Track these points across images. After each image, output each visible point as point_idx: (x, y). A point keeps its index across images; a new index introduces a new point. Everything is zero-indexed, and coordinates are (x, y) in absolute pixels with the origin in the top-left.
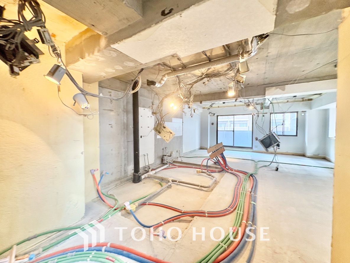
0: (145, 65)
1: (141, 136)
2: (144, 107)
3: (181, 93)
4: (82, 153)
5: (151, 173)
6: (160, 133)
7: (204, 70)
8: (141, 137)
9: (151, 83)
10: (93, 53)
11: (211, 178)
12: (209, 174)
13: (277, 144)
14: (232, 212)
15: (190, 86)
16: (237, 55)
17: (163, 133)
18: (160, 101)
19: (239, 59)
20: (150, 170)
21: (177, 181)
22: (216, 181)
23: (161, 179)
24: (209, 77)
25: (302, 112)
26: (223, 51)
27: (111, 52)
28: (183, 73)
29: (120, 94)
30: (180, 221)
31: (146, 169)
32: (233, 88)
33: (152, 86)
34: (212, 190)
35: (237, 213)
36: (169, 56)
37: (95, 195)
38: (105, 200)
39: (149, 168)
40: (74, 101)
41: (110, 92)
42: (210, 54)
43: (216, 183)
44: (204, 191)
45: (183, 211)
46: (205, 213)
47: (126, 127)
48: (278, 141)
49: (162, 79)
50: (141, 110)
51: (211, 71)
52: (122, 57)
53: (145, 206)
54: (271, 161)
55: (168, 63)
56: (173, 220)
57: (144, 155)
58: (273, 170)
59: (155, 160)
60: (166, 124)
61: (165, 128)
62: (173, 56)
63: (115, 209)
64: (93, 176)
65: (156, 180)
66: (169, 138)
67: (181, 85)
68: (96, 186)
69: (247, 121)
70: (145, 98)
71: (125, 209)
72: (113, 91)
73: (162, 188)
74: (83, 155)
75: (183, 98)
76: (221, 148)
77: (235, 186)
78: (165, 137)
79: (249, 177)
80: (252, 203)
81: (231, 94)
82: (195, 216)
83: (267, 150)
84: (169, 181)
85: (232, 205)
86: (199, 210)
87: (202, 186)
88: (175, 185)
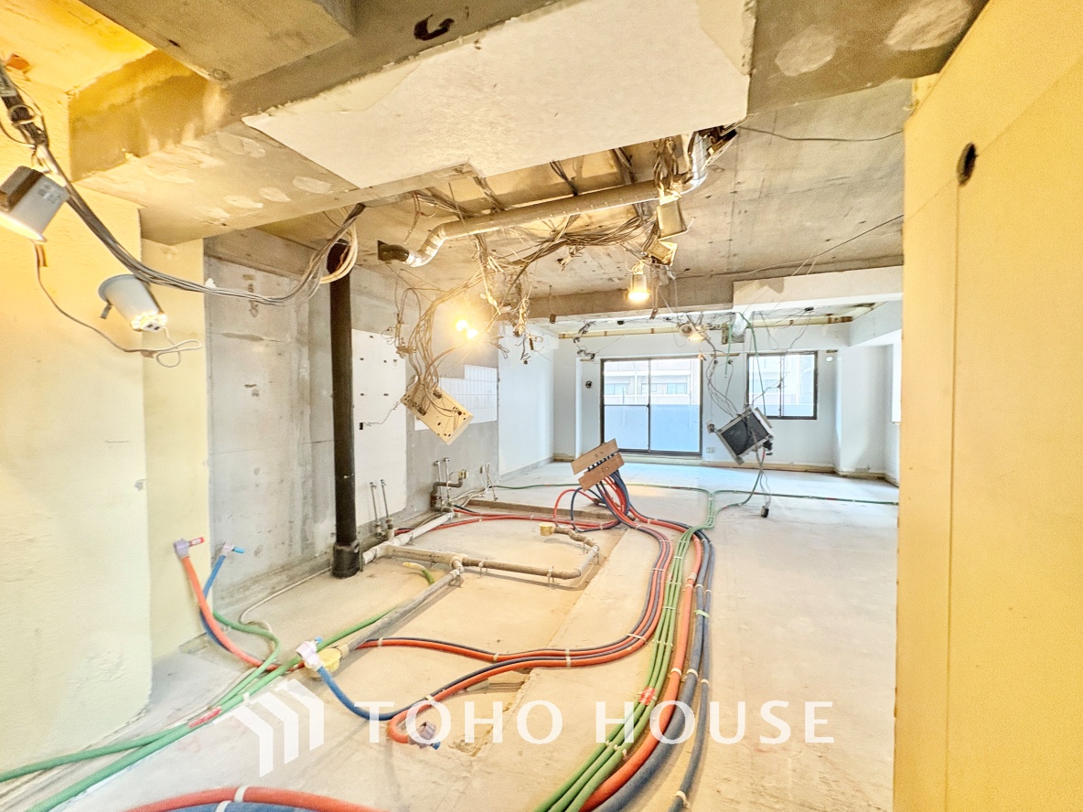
0: (369, 194)
1: (361, 425)
2: (369, 328)
3: (491, 287)
4: (139, 486)
5: (396, 542)
6: (422, 412)
7: (558, 221)
8: (361, 428)
9: (391, 253)
10: (178, 139)
11: (584, 548)
12: (577, 535)
13: (764, 441)
14: (644, 644)
15: (518, 268)
16: (653, 184)
17: (433, 415)
18: (423, 313)
19: (657, 195)
20: (392, 532)
21: (481, 564)
22: (597, 555)
23: (429, 558)
24: (574, 242)
25: (828, 351)
26: (612, 166)
27: (246, 140)
28: (493, 226)
29: (286, 284)
30: (485, 690)
31: (379, 530)
32: (645, 278)
33: (395, 262)
34: (587, 583)
35: (656, 646)
36: (445, 170)
37: (190, 629)
38: (230, 643)
39: (390, 527)
40: (105, 304)
41: (246, 277)
42: (574, 175)
43: (598, 561)
44: (562, 588)
45: (495, 657)
46: (564, 655)
47: (307, 394)
48: (768, 434)
49: (428, 242)
50: (360, 340)
51: (581, 227)
52: (285, 161)
53: (375, 649)
54: (751, 491)
55: (445, 191)
56: (465, 688)
57: (373, 486)
58: (754, 516)
59: (408, 500)
60: (444, 385)
61: (439, 396)
62: (459, 170)
63: (268, 671)
64: (185, 562)
65: (413, 564)
66: (455, 428)
67: (490, 262)
68: (196, 600)
69: (686, 376)
70: (374, 302)
71: (302, 666)
72: (259, 275)
73: (429, 588)
74: (144, 492)
75: (495, 304)
76: (610, 456)
77: (653, 568)
78: (439, 424)
79: (691, 540)
80: (699, 613)
81: (638, 294)
82: (532, 668)
83: (739, 459)
84: (454, 566)
85: (643, 624)
86: (547, 648)
87: (554, 575)
88: (473, 576)
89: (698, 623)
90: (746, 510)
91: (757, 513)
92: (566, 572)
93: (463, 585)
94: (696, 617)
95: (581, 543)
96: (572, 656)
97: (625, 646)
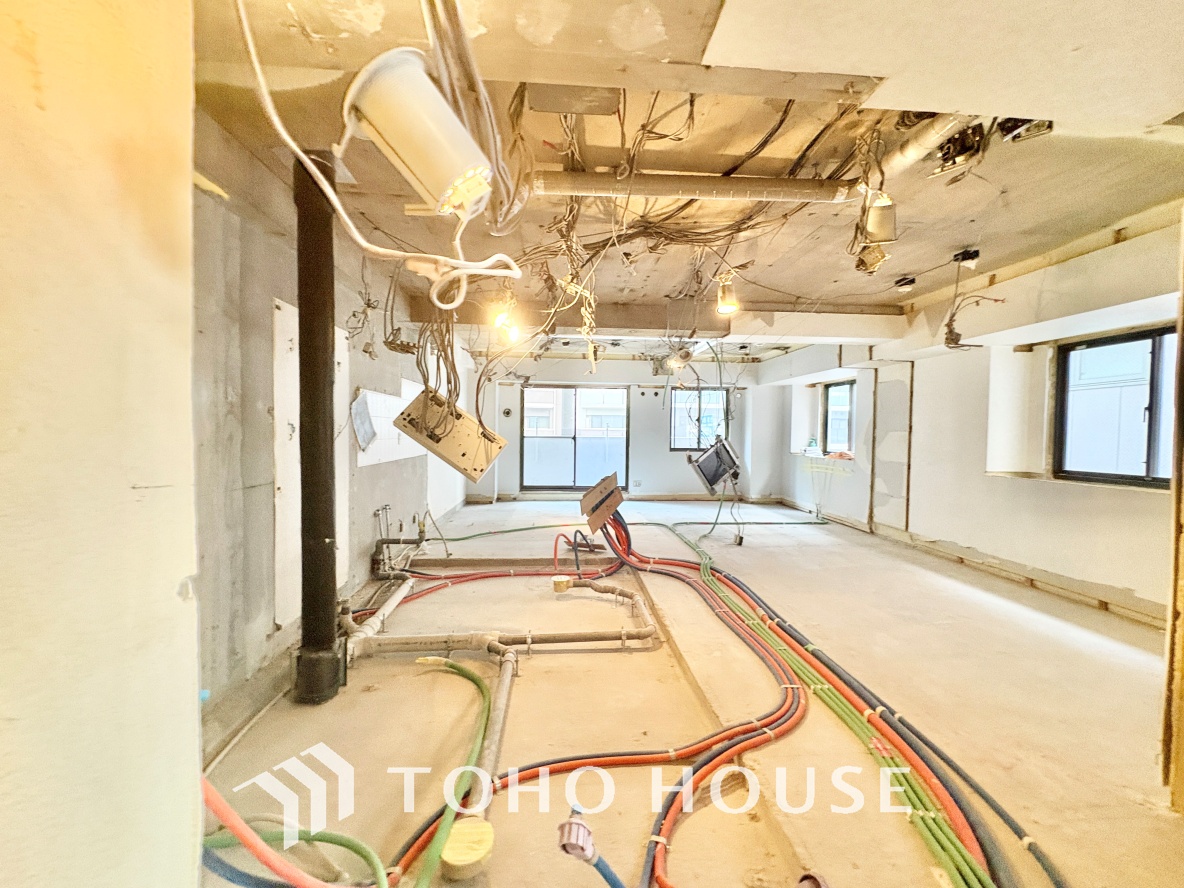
5: (369, 631)
6: (436, 438)
12: (603, 586)
14: (805, 692)
17: (452, 442)
21: (529, 640)
23: (443, 646)
25: (739, 389)
34: (659, 639)
39: (346, 611)
44: (634, 651)
46: (758, 728)
47: (237, 406)
65: (431, 659)
76: (612, 492)
77: (713, 610)
78: (464, 455)
79: (714, 576)
80: (811, 647)
81: (727, 307)
82: (740, 754)
83: (713, 489)
84: (491, 649)
85: (780, 671)
86: (726, 725)
87: (630, 637)
88: (521, 658)
89: (825, 659)
90: (717, 540)
91: (729, 542)
92: (644, 630)
93: (520, 673)
94: (813, 654)
95: (609, 596)
96: (766, 726)
97: (796, 699)
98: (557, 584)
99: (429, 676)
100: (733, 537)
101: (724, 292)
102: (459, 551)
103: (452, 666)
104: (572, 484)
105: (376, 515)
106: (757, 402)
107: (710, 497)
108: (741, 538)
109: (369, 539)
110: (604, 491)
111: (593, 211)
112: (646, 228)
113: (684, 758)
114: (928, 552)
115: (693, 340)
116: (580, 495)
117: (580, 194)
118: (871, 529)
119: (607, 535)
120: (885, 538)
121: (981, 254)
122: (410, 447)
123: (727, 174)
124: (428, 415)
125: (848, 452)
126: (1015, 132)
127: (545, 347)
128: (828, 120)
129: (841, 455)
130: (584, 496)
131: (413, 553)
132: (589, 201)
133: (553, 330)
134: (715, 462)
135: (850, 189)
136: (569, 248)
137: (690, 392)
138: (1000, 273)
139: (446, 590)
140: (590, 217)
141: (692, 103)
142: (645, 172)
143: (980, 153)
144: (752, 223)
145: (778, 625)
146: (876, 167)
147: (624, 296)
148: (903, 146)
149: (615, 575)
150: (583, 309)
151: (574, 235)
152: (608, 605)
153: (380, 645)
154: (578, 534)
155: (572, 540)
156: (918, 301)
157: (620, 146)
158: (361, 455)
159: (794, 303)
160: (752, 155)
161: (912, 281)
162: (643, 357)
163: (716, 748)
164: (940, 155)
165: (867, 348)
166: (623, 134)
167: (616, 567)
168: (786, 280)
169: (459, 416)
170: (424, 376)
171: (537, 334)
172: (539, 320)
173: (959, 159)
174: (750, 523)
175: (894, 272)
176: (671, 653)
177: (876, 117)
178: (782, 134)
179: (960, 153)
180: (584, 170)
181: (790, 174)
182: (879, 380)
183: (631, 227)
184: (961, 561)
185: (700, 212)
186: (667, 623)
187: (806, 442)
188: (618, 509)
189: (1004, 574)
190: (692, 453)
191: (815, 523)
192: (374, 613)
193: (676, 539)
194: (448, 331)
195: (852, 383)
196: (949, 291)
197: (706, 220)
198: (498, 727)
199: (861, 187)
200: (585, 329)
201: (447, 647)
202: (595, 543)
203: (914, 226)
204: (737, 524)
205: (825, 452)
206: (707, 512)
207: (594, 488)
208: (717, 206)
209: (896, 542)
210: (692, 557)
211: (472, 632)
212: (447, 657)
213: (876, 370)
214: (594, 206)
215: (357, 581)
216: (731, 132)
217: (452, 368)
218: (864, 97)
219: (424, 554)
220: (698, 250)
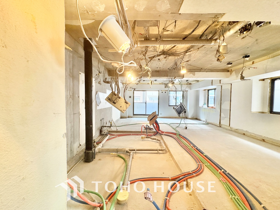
5: (100, 147)
6: (114, 103)
12: (153, 138)
17: (118, 104)
21: (136, 150)
24: (167, 54)
25: (186, 91)
32: (185, 67)
44: (161, 153)
47: (72, 95)
48: (185, 109)
76: (155, 116)
77: (180, 145)
78: (121, 107)
79: (180, 136)
80: (204, 154)
81: (183, 71)
82: (187, 179)
83: (179, 115)
84: (127, 152)
85: (197, 160)
86: (183, 172)
87: (160, 150)
88: (134, 154)
89: (208, 157)
90: (181, 128)
91: (183, 128)
92: (163, 149)
93: (134, 158)
94: (205, 156)
95: (154, 140)
96: (193, 173)
97: (201, 167)
98: (142, 137)
99: (113, 157)
100: (184, 127)
101: (183, 68)
102: (119, 129)
103: (118, 155)
104: (145, 114)
105: (101, 120)
106: (191, 94)
107: (178, 117)
108: (187, 127)
109: (99, 126)
110: (153, 115)
111: (151, 49)
112: (164, 53)
113: (173, 180)
114: (235, 132)
115: (175, 79)
116: (147, 116)
117: (148, 45)
118: (220, 126)
119: (154, 126)
120: (223, 128)
121: (250, 56)
122: (108, 105)
123: (184, 39)
124: (113, 98)
125: (214, 107)
126: (260, 25)
127: (139, 81)
128: (210, 24)
129: (212, 107)
130: (148, 117)
131: (109, 129)
132: (150, 47)
133: (141, 78)
134: (180, 109)
135: (215, 41)
136: (145, 58)
137: (174, 92)
138: (255, 61)
139: (116, 138)
140: (150, 51)
141: (175, 22)
142: (164, 39)
143: (250, 30)
144: (190, 50)
145: (196, 148)
146: (222, 35)
147: (158, 69)
148: (229, 30)
149: (156, 136)
150: (148, 72)
151: (147, 55)
152: (154, 142)
153: (102, 150)
154: (147, 126)
155: (146, 127)
156: (233, 69)
157: (158, 33)
158: (98, 106)
159: (200, 70)
160: (190, 34)
161: (232, 64)
162: (162, 84)
163: (181, 177)
164: (239, 32)
165: (219, 81)
166: (159, 31)
167: (156, 133)
168: (199, 64)
169: (120, 98)
170: (112, 89)
171: (138, 78)
172: (138, 75)
173: (245, 32)
174: (189, 124)
175: (227, 61)
176: (169, 154)
177: (222, 23)
178: (198, 29)
179: (244, 31)
180: (149, 40)
181: (200, 38)
182: (222, 89)
183: (160, 53)
184: (244, 134)
185: (177, 48)
186: (168, 147)
187: (203, 104)
188: (157, 120)
189: (256, 138)
190: (174, 107)
191: (205, 124)
192: (101, 143)
193: (171, 127)
194: (117, 78)
195: (215, 89)
196: (241, 66)
197: (178, 50)
198: (129, 170)
199: (218, 41)
200: (149, 77)
201: (117, 151)
202: (151, 128)
203: (232, 50)
204: (186, 124)
205: (208, 106)
206: (178, 121)
207: (151, 115)
208: (181, 47)
209: (227, 129)
210: (175, 132)
211: (123, 148)
212: (117, 153)
213: (222, 86)
214: (151, 48)
215: (97, 135)
216: (185, 29)
217: (118, 87)
218: (220, 19)
219: (112, 129)
220: (176, 58)
